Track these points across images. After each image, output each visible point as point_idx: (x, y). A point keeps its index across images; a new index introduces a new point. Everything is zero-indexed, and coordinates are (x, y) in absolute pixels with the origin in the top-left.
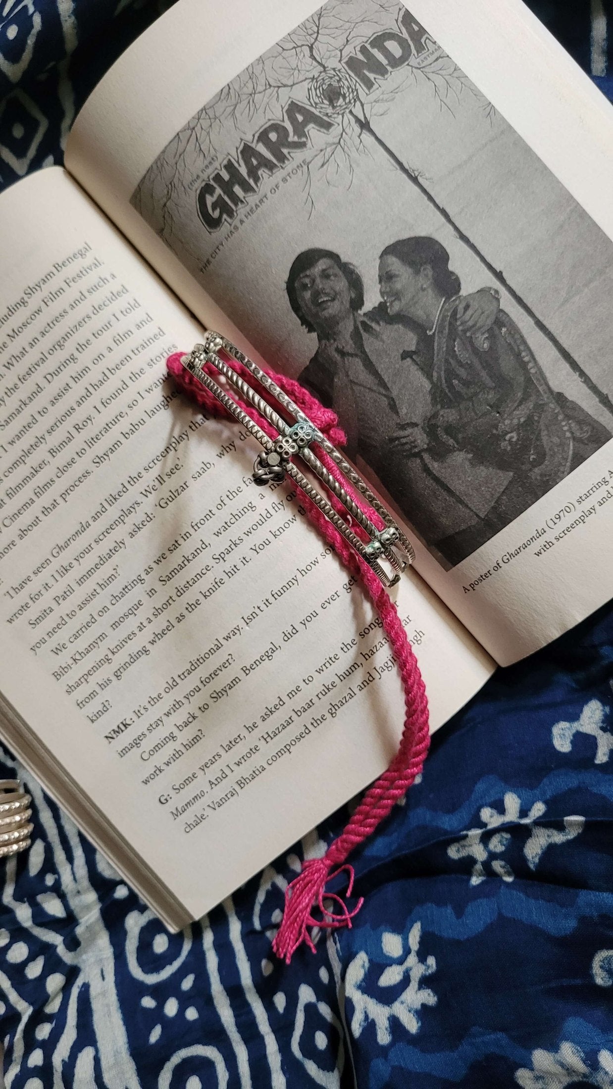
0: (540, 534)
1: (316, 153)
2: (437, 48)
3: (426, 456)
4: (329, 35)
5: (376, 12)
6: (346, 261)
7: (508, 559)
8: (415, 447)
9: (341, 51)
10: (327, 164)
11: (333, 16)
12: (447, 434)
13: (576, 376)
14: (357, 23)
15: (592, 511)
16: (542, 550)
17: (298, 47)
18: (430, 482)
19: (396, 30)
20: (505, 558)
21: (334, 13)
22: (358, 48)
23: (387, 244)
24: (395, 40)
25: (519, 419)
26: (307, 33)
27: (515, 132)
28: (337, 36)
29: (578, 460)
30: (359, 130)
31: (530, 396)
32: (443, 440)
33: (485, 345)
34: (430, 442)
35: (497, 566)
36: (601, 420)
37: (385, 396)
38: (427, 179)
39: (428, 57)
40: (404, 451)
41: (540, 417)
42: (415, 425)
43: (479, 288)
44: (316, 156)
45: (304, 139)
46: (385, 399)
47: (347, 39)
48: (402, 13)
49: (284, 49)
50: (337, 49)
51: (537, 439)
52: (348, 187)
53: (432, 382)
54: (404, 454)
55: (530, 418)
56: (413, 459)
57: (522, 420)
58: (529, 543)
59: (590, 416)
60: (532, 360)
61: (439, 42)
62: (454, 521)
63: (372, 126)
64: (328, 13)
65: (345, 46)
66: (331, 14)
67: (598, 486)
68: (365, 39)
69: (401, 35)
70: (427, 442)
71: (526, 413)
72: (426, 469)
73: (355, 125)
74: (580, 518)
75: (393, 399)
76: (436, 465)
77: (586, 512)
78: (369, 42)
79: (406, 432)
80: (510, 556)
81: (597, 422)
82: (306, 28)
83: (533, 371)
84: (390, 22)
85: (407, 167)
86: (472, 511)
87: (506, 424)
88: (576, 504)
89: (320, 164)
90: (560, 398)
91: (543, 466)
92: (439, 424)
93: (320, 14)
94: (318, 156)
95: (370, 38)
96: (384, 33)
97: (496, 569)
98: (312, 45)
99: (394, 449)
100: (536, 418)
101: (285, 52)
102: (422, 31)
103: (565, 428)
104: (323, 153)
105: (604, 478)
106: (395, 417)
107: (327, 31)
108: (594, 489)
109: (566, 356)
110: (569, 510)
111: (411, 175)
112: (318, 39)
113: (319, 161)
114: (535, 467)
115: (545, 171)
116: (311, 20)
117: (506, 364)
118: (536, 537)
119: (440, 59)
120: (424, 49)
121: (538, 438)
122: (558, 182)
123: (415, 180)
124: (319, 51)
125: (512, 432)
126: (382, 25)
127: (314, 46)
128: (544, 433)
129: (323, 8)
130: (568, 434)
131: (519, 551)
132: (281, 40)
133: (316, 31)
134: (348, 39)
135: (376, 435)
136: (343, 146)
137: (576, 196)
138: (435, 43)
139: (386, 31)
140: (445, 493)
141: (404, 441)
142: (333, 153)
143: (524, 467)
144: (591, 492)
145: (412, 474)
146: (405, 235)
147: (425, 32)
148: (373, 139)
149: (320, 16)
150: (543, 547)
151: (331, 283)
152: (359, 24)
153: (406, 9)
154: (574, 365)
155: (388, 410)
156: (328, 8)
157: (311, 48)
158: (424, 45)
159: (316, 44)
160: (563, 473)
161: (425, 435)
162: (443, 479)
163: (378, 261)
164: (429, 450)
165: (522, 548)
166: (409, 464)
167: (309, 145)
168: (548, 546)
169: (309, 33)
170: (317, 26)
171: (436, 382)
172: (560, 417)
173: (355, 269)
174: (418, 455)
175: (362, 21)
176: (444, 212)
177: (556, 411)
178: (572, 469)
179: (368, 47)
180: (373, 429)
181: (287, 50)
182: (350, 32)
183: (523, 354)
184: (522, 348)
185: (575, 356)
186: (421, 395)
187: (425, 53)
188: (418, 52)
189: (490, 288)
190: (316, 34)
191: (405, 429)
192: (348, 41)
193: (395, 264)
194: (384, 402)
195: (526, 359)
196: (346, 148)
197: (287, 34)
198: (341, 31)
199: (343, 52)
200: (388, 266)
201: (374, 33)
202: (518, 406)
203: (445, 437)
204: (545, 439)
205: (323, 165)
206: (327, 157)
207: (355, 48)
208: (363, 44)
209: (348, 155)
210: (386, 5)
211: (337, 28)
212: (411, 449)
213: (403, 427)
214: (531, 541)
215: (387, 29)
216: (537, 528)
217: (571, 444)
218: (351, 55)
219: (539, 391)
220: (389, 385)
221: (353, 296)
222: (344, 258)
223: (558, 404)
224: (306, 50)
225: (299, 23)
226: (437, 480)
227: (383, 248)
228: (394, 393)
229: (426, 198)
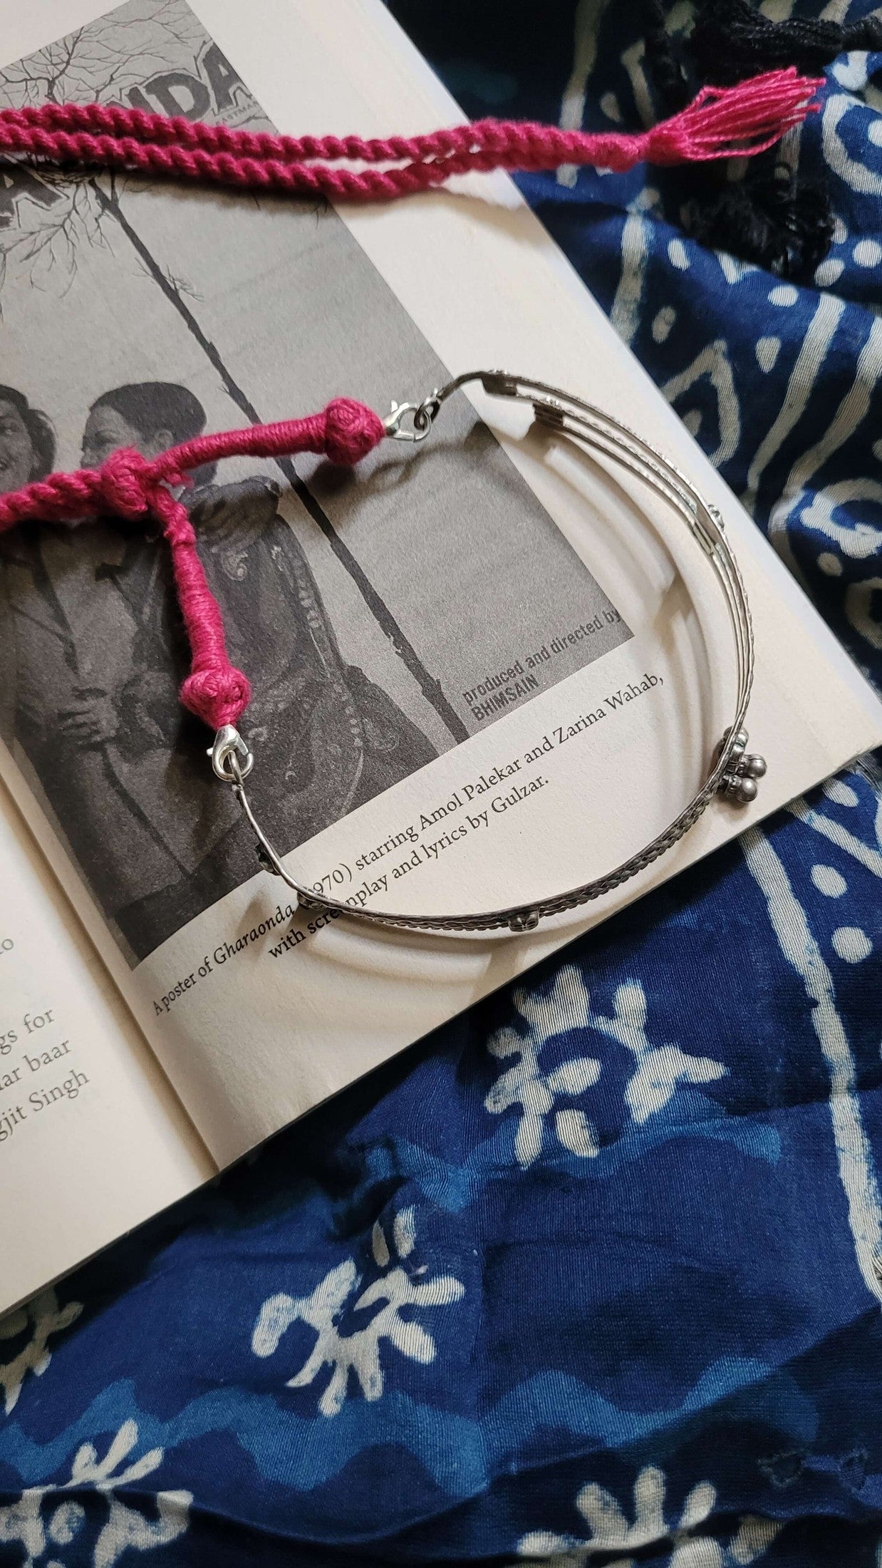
0: (284, 915)
1: (23, 236)
2: (251, 104)
3: (112, 751)
4: (84, 68)
5: (166, 43)
6: (36, 408)
7: (224, 956)
8: (97, 732)
9: (98, 92)
10: (37, 254)
11: (97, 42)
12: (150, 714)
13: (388, 643)
14: (132, 56)
15: (380, 884)
16: (283, 946)
17: (32, 79)
18: (112, 798)
19: (192, 72)
20: (219, 953)
21: (101, 37)
22: (126, 91)
23: (107, 389)
24: (187, 86)
25: (276, 704)
26: (51, 62)
27: (354, 240)
28: (97, 71)
29: (369, 789)
30: (100, 210)
31: (302, 666)
32: (143, 726)
33: (240, 572)
34: (121, 727)
35: (206, 967)
36: (421, 724)
37: (60, 637)
38: (193, 295)
39: (234, 116)
40: (80, 738)
41: (313, 706)
42: (101, 693)
43: (246, 477)
44: (21, 240)
45: (7, 214)
46: (61, 643)
47: (112, 76)
48: (206, 48)
49: (8, 81)
50: (93, 89)
51: (302, 743)
52: (62, 292)
53: (139, 623)
54: (80, 743)
55: (295, 704)
56: (91, 754)
57: (281, 706)
58: (262, 931)
59: (403, 714)
60: (316, 605)
61: (257, 96)
62: (144, 874)
63: (121, 206)
64: (90, 37)
65: (106, 86)
66: (96, 39)
67: (397, 841)
68: (140, 80)
69: (197, 79)
70: (117, 725)
71: (290, 695)
72: (110, 775)
73: (95, 201)
74: (357, 895)
75: (72, 646)
76: (126, 767)
77: (369, 886)
78: (145, 84)
79: (86, 704)
80: (228, 952)
81: (411, 725)
82: (51, 55)
83: (314, 625)
84: (186, 60)
85: (164, 273)
86: (175, 858)
87: (253, 709)
88: (354, 869)
89: (26, 253)
90: (354, 677)
91: (306, 793)
92: (140, 696)
93: (78, 38)
94: (25, 242)
95: (148, 79)
96: (172, 74)
97: (203, 973)
98: (54, 79)
99: (65, 733)
100: (306, 706)
101: (9, 84)
102: (233, 76)
103: (355, 731)
104: (33, 237)
105: (411, 828)
106: (72, 676)
107: (83, 62)
108: (391, 846)
109: (376, 605)
110: (339, 878)
111: (170, 288)
112: (66, 71)
113: (24, 248)
114: (291, 791)
115: (392, 303)
116: (61, 44)
117: (272, 610)
118: (275, 921)
119: (253, 121)
120: (231, 102)
121: (305, 741)
122: (412, 324)
123: (173, 295)
124: (63, 89)
125: (261, 725)
126: (172, 62)
127: (57, 82)
128: (317, 733)
129: (84, 29)
130: (358, 742)
131: (243, 942)
132: (7, 67)
133: (66, 60)
134: (114, 77)
135: (41, 705)
136: (67, 230)
137: (438, 350)
138: (249, 96)
139: (176, 71)
140: (134, 821)
141: (80, 719)
142: (50, 239)
143: (271, 791)
144: (384, 850)
145: (89, 782)
146: (139, 378)
147: (237, 78)
148: (118, 225)
149: (77, 39)
150: (285, 940)
151: (6, 440)
152: (136, 57)
153: (214, 44)
154: (388, 624)
155: (61, 663)
156: (93, 29)
157: (51, 83)
158: (232, 97)
159: (60, 78)
160: (339, 809)
161: (115, 713)
162: (134, 796)
163: (88, 413)
164: (118, 740)
165: (248, 938)
166: (86, 761)
167: (14, 223)
168: (294, 940)
169: (54, 62)
170: (68, 53)
171: (145, 623)
172: (349, 710)
173: (48, 422)
174: (99, 747)
175: (141, 54)
176: (210, 350)
177: (344, 699)
178: (355, 806)
179: (143, 91)
180: (38, 695)
181: (13, 82)
182: (119, 67)
183: (303, 594)
184: (302, 583)
185: (393, 608)
186: (118, 641)
187: (230, 109)
188: (220, 106)
189: (265, 479)
190: (65, 65)
191: (86, 700)
192: (112, 79)
193: (113, 421)
194: (59, 648)
195: (306, 603)
196: (71, 235)
197: (18, 59)
198: (105, 65)
199: (101, 94)
200: (101, 424)
201: (156, 73)
202: (279, 681)
203: (146, 719)
204: (316, 744)
205: (28, 257)
206: (38, 244)
207: (121, 90)
208: (136, 85)
209: (73, 244)
210: (184, 35)
211: (99, 59)
212: (90, 736)
213: (81, 695)
214: (266, 926)
215: (178, 69)
216: (279, 904)
217: (361, 759)
218: (113, 99)
219: (319, 661)
220: (69, 619)
221: (37, 465)
222: (33, 403)
223: (349, 687)
224: (43, 86)
225: (42, 46)
226: (123, 794)
227: (99, 394)
228: (76, 635)
229: (185, 324)
